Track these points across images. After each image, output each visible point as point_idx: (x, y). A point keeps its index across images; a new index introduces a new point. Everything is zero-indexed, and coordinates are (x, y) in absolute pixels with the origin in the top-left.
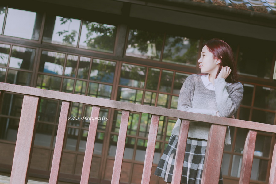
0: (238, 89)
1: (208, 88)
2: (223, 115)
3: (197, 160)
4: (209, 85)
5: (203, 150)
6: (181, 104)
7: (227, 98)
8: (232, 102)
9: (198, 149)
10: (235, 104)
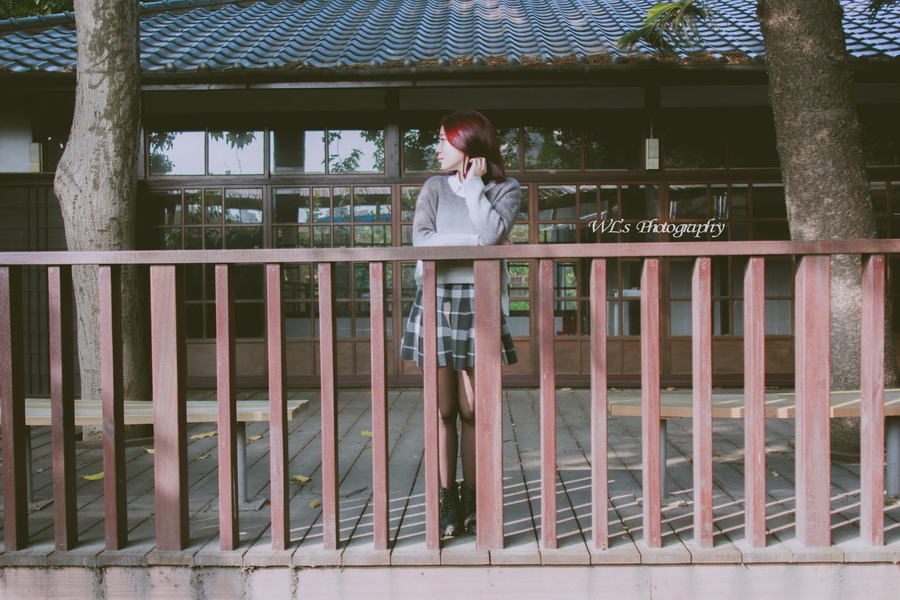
0: (510, 190)
1: (459, 194)
2: (487, 241)
3: (466, 323)
4: (460, 188)
5: (472, 305)
6: (418, 229)
7: (487, 211)
8: (498, 217)
9: (465, 304)
10: (505, 220)
